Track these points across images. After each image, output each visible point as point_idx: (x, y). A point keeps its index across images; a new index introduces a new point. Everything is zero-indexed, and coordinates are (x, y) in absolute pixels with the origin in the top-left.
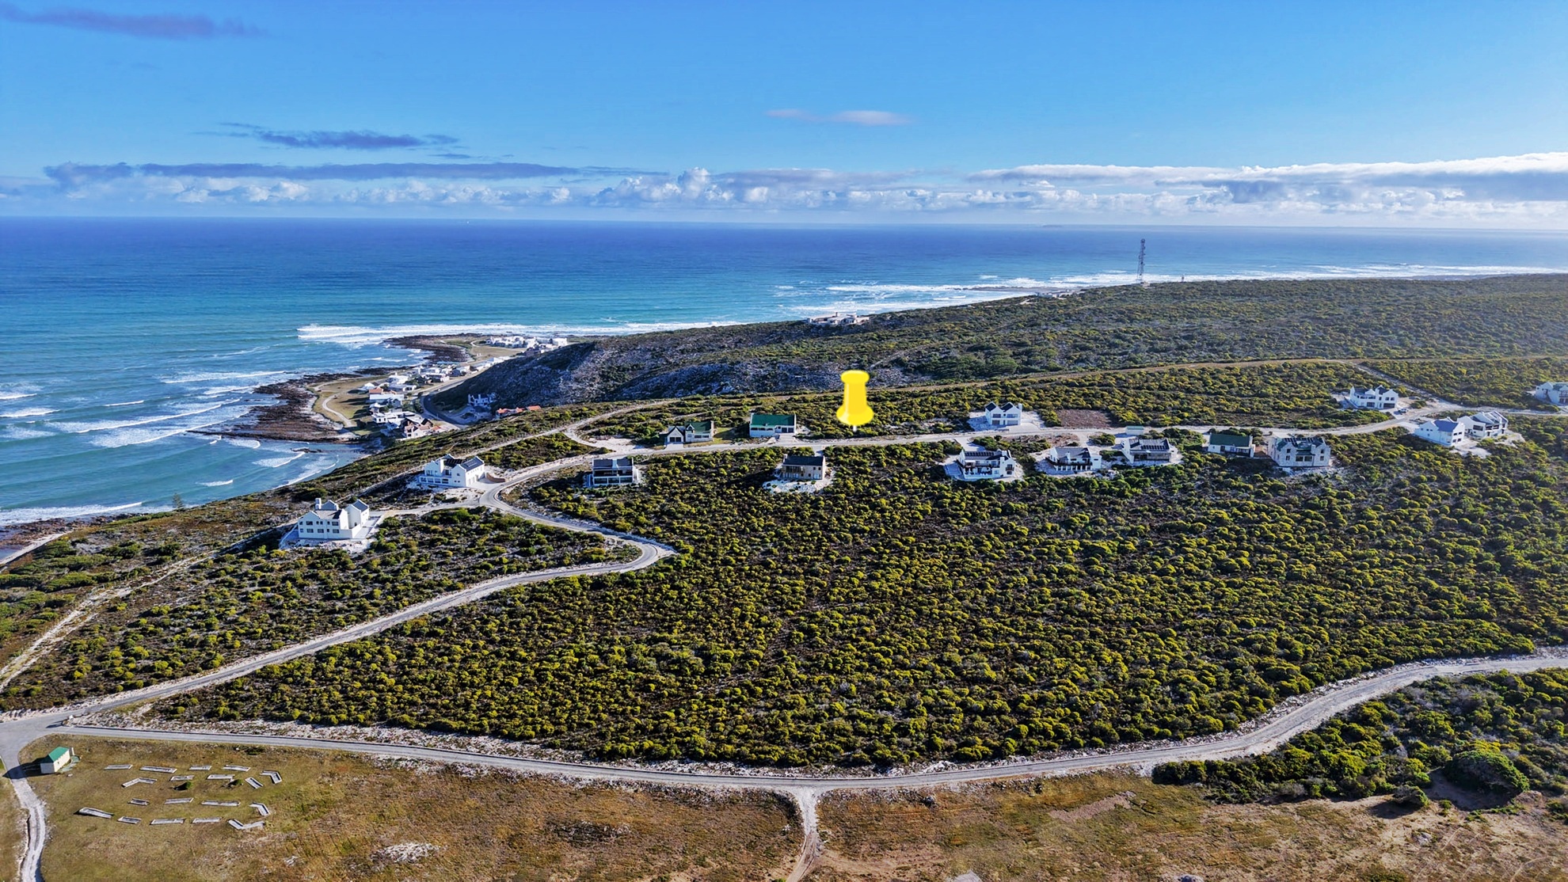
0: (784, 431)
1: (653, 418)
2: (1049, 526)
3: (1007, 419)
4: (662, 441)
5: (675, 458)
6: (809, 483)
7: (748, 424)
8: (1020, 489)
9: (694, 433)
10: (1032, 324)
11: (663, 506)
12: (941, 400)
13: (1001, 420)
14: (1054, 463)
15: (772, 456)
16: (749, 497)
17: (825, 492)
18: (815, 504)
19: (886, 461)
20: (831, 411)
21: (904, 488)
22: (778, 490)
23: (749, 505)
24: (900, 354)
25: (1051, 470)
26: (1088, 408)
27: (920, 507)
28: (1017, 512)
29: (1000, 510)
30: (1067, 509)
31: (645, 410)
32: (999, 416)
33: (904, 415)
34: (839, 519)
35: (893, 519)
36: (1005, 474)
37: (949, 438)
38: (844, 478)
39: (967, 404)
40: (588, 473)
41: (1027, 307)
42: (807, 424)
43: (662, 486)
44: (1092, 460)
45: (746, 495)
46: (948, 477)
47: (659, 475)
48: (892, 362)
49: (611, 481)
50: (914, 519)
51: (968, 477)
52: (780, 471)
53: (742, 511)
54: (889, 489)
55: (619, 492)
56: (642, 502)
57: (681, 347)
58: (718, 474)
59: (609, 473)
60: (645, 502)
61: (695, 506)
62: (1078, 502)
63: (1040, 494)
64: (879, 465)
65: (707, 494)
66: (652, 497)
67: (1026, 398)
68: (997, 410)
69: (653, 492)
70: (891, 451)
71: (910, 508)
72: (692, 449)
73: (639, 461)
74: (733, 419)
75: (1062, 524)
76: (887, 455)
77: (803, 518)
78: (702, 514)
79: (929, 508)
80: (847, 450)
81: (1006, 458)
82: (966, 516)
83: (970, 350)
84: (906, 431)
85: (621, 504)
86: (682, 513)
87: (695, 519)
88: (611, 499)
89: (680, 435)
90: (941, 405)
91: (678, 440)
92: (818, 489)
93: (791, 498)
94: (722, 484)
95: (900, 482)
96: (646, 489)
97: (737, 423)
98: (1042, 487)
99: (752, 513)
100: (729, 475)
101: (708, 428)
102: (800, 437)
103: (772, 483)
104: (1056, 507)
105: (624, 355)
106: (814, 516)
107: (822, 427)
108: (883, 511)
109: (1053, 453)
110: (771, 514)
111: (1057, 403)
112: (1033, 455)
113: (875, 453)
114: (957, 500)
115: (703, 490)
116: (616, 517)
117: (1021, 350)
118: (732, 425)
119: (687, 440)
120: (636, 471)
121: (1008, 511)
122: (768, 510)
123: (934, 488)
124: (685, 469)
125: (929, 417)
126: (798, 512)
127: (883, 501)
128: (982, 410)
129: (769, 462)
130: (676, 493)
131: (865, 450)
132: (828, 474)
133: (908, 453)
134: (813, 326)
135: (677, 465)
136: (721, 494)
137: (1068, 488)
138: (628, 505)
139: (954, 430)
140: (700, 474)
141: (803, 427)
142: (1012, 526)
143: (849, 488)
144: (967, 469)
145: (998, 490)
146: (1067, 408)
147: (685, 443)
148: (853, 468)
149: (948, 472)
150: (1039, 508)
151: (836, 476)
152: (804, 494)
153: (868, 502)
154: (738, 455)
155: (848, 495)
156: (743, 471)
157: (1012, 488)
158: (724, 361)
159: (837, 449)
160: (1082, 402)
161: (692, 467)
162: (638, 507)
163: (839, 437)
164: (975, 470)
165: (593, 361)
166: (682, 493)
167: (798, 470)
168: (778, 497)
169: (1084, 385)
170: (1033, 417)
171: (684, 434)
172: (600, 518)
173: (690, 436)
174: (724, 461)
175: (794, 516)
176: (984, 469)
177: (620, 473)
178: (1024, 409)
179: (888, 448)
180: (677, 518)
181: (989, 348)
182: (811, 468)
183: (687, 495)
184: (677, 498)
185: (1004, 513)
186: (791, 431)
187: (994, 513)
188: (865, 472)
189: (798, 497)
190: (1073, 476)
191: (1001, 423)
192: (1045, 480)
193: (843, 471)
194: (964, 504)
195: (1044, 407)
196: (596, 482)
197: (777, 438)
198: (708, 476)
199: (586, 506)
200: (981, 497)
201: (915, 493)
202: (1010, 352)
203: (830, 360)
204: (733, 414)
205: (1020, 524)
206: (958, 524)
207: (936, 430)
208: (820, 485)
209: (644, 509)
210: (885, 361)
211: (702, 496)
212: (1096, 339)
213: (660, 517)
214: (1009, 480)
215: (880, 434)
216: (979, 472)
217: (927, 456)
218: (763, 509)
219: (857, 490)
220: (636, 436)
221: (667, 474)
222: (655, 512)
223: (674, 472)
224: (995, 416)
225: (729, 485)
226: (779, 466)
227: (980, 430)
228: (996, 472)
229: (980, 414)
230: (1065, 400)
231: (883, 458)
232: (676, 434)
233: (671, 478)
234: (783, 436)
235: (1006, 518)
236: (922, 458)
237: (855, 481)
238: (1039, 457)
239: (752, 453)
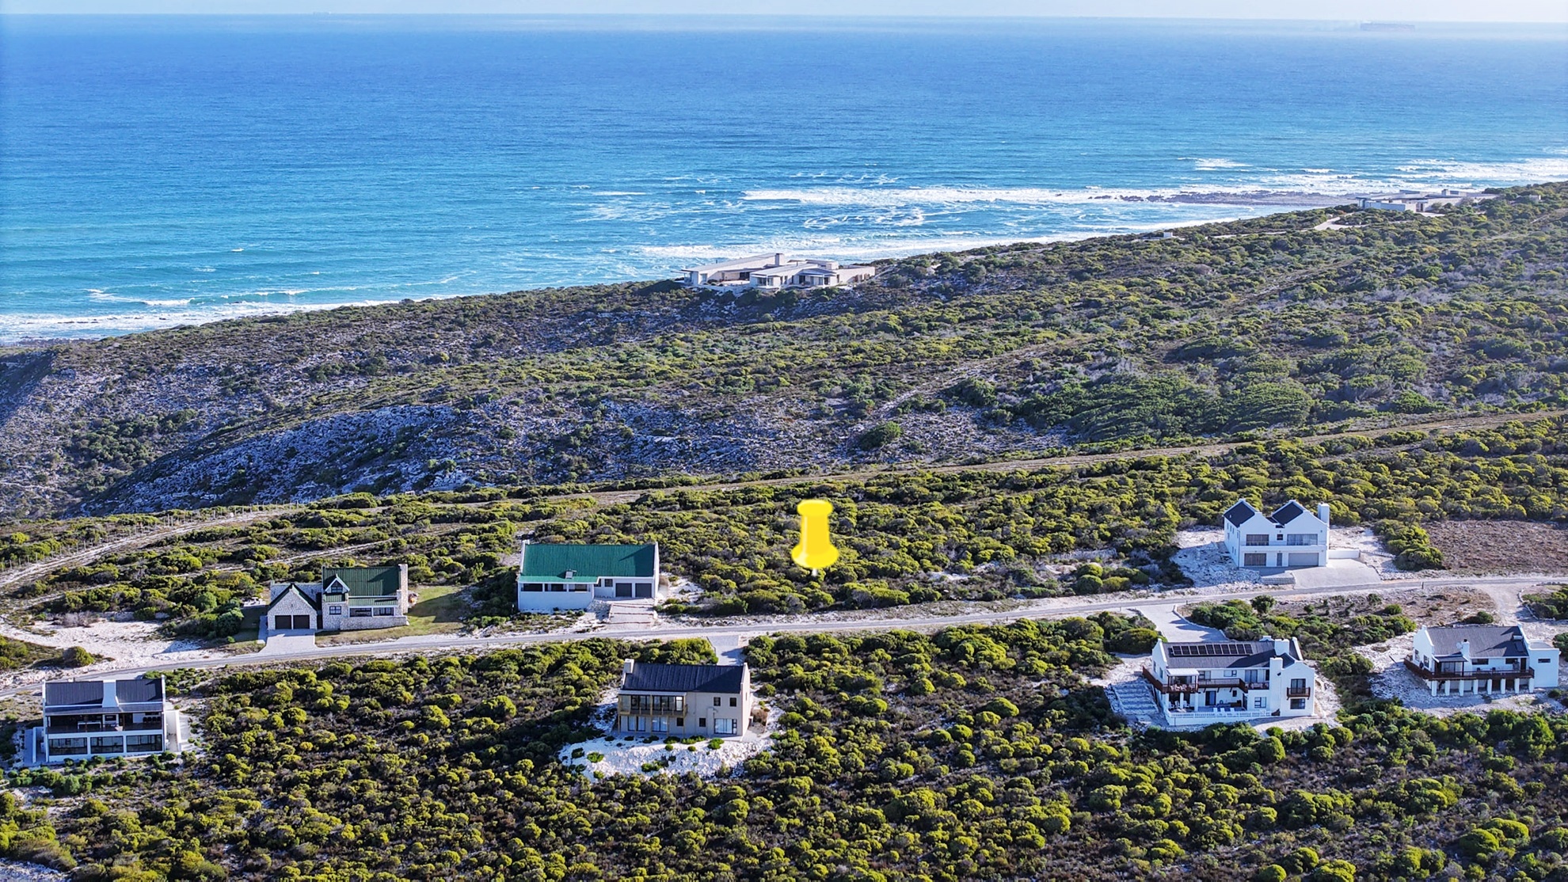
0: (623, 592)
1: (222, 559)
2: (1415, 855)
3: (1287, 550)
4: (251, 626)
5: (291, 676)
6: (700, 745)
7: (512, 574)
8: (1328, 752)
9: (350, 603)
10: (1350, 283)
11: (255, 821)
12: (1094, 498)
13: (1271, 552)
14: (1426, 674)
15: (585, 667)
16: (519, 792)
17: (751, 771)
18: (719, 808)
19: (934, 677)
20: (766, 532)
21: (988, 756)
22: (606, 768)
23: (520, 815)
24: (971, 371)
25: (1415, 694)
26: (1516, 516)
27: (1037, 810)
28: (1323, 818)
29: (1272, 814)
30: (1466, 804)
31: (201, 538)
32: (1264, 540)
33: (987, 543)
34: (792, 852)
35: (955, 849)
36: (1285, 707)
37: (1119, 606)
38: (807, 730)
39: (1169, 508)
40: (29, 724)
41: (1334, 240)
42: (694, 571)
43: (254, 759)
44: (1532, 662)
45: (508, 785)
46: (1116, 722)
47: (240, 728)
48: (947, 394)
49: (99, 747)
50: (1020, 845)
51: (1180, 720)
52: (611, 711)
53: (495, 830)
54: (942, 759)
55: (124, 780)
56: (194, 808)
57: (310, 363)
58: (423, 724)
59: (94, 722)
60: (201, 808)
61: (355, 819)
62: (1496, 785)
63: (1387, 764)
64: (912, 690)
65: (390, 783)
66: (223, 794)
67: (1340, 487)
68: (1259, 523)
69: (226, 777)
70: (948, 648)
71: (1007, 815)
72: (343, 649)
73: (183, 685)
74: (469, 562)
75: (1451, 848)
76: (938, 659)
77: (684, 851)
78: (377, 843)
79: (1065, 815)
80: (815, 647)
81: (1287, 661)
82: (1172, 833)
83: (1175, 356)
84: (992, 588)
85: (129, 816)
86: (315, 839)
87: (354, 856)
88: (98, 801)
89: (304, 608)
90: (1094, 512)
91: (300, 624)
92: (730, 763)
93: (648, 792)
94: (435, 754)
95: (976, 740)
96: (204, 772)
97: (479, 571)
98: (1393, 743)
99: (527, 837)
100: (457, 726)
101: (390, 587)
102: (672, 611)
103: (589, 747)
104: (1434, 800)
105: (138, 386)
106: (717, 843)
107: (739, 579)
108: (925, 825)
109: (1422, 644)
110: (587, 839)
111: (1430, 501)
112: (1365, 652)
113: (900, 652)
114: (1147, 787)
115: (376, 771)
116: (113, 853)
117: (1321, 356)
118: (464, 579)
119: (329, 622)
120: (175, 717)
121: (1294, 816)
122: (575, 827)
123: (1078, 754)
124: (322, 711)
125: (1059, 547)
126: (667, 832)
127: (928, 795)
128: (1214, 523)
129: (578, 685)
130: (296, 782)
131: (870, 645)
132: (758, 720)
133: (1000, 653)
134: (705, 295)
135: (299, 696)
136: (432, 783)
137: (1465, 745)
138: (150, 817)
139: (1134, 583)
140: (366, 722)
141: (682, 582)
142: (1307, 861)
143: (821, 759)
144: (1174, 698)
145: (1264, 754)
146: (1456, 515)
147: (321, 632)
148: (835, 699)
149: (1120, 706)
150: (1385, 806)
151: (784, 723)
152: (686, 779)
153: (880, 799)
154: (483, 666)
155: (819, 778)
156: (500, 714)
157: (1307, 748)
158: (438, 395)
159: (785, 646)
160: (1499, 497)
161: (345, 703)
162: (181, 823)
163: (791, 610)
164: (1198, 699)
165: (46, 408)
166: (314, 782)
167: (666, 707)
168: (605, 789)
169: (1504, 451)
170: (1363, 541)
171: (317, 605)
172: (67, 858)
173: (335, 611)
174: (439, 683)
175: (656, 846)
176: (1224, 696)
177: (127, 720)
178: (1337, 522)
179: (939, 638)
180: (300, 857)
181: (1228, 352)
182: (705, 699)
183: (329, 787)
184: (299, 794)
185: (1284, 823)
186: (645, 591)
187: (1255, 824)
188: (871, 711)
189: (669, 790)
190: (1479, 710)
191: (1271, 561)
192: (1402, 723)
193: (803, 708)
194: (1166, 799)
195: (1393, 514)
196: (53, 751)
197: (603, 614)
198: (393, 728)
199: (23, 820)
200: (1215, 777)
201: (1023, 769)
202: (1292, 364)
203: (759, 389)
204: (468, 545)
205: (1330, 852)
206: (1150, 856)
207: (1082, 585)
208: (733, 752)
209: (200, 830)
210: (924, 391)
211: (374, 790)
212: (1531, 327)
213: (248, 852)
214: (1297, 725)
215: (915, 598)
216: (1210, 703)
217: (1055, 661)
218: (559, 828)
219: (846, 766)
220: (172, 614)
221: (268, 725)
222: (233, 840)
223: (289, 720)
224: (1252, 540)
225: (455, 755)
226: (610, 697)
227: (1209, 582)
228: (1259, 703)
229: (1208, 538)
230: (1450, 493)
231: (925, 667)
232: (294, 604)
233: (281, 737)
234: (618, 607)
235: (1288, 837)
236: (1041, 666)
237: (841, 738)
238: (1384, 658)
239: (525, 662)
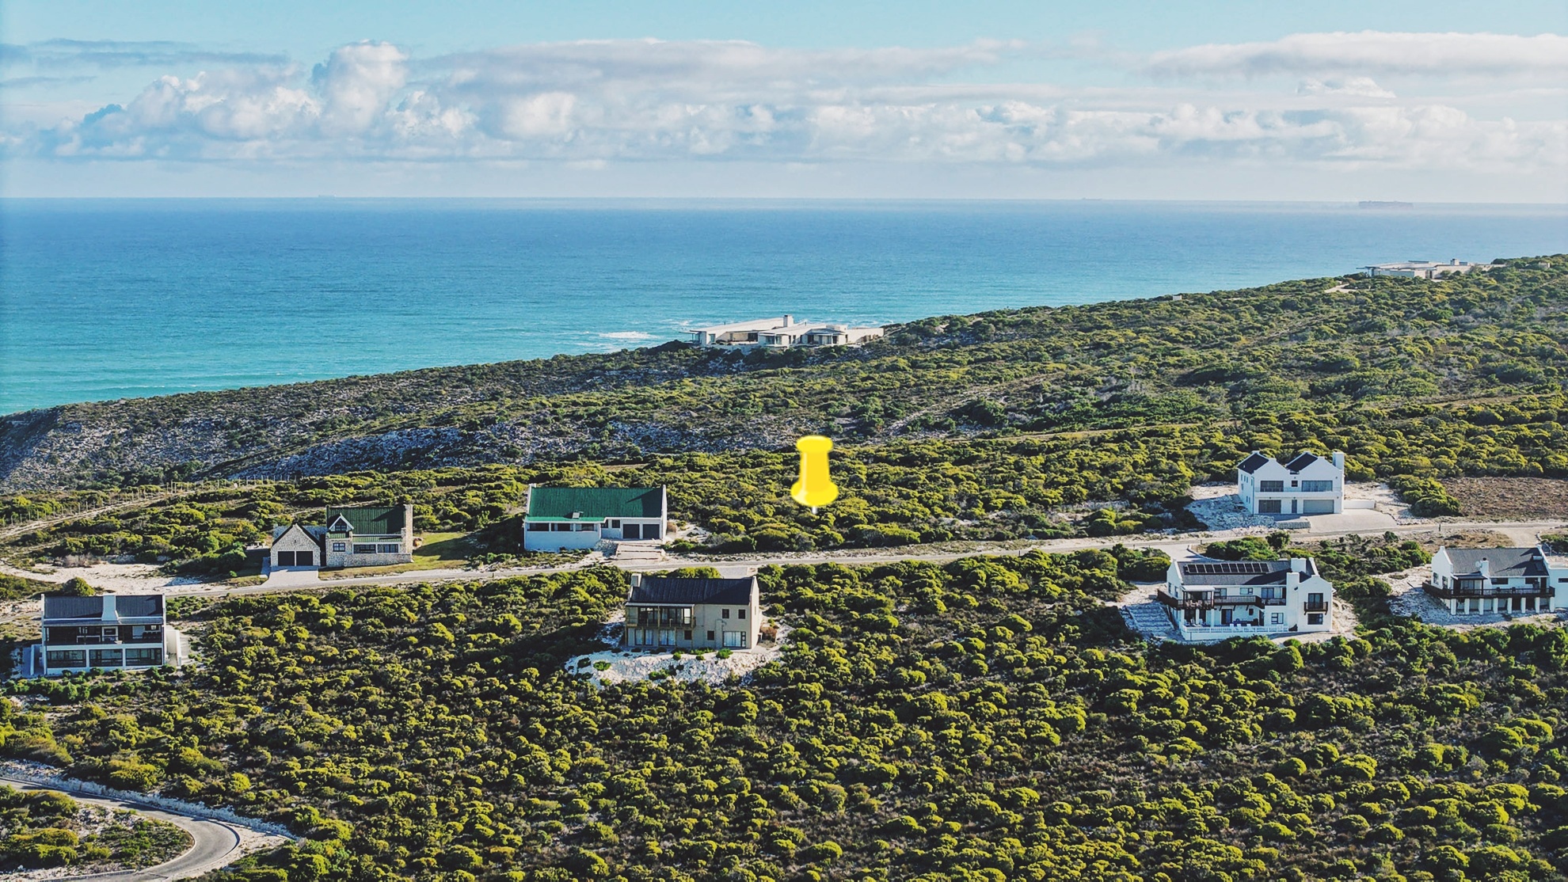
0: (631, 533)
1: (225, 514)
2: (1438, 750)
3: (1302, 496)
4: (256, 564)
5: (293, 600)
6: (709, 656)
7: (518, 519)
8: (1347, 661)
9: (354, 540)
11: (255, 723)
12: (1106, 458)
13: (1285, 498)
14: (1445, 593)
15: (592, 591)
16: (524, 696)
17: (760, 679)
18: (729, 710)
19: (946, 599)
20: (774, 486)
21: (1002, 666)
22: (613, 676)
23: (525, 717)
24: (981, 393)
25: (1433, 613)
26: (1533, 473)
27: (1052, 711)
28: (1343, 718)
29: (1292, 715)
30: (1489, 708)
31: (204, 499)
32: (1278, 486)
33: (998, 495)
34: (804, 748)
35: (969, 745)
36: (1302, 622)
37: (1134, 544)
38: (817, 644)
39: (1182, 466)
40: (27, 644)
42: (702, 517)
43: (254, 671)
44: (1553, 582)
45: (513, 691)
46: (1132, 636)
47: (240, 644)
48: (956, 414)
49: (97, 659)
50: (1034, 742)
51: (1193, 634)
52: (618, 629)
53: (501, 732)
54: (954, 668)
55: (124, 690)
56: (193, 713)
58: (427, 639)
59: (94, 634)
60: (203, 712)
61: (356, 721)
62: (1519, 690)
63: (1408, 673)
64: (924, 608)
65: (393, 689)
66: (222, 700)
67: (1352, 450)
68: (1273, 470)
69: (227, 686)
70: (960, 576)
71: (1022, 717)
72: (345, 581)
73: (184, 612)
74: (473, 511)
75: (1474, 746)
76: (949, 585)
77: (692, 747)
78: (379, 741)
79: (1081, 716)
80: (825, 574)
81: (1303, 577)
82: (1190, 732)
84: (1006, 531)
85: (129, 719)
86: (317, 738)
87: (357, 754)
88: (97, 708)
89: (307, 545)
90: (1106, 470)
91: (304, 560)
92: (740, 672)
93: (655, 697)
94: (438, 665)
95: (988, 652)
96: (204, 683)
97: (484, 520)
98: (1413, 654)
99: (533, 736)
100: (462, 641)
101: (395, 524)
102: (680, 549)
103: (595, 658)
104: (1456, 702)
106: (726, 742)
107: (748, 522)
108: (938, 724)
109: (1442, 567)
110: (593, 738)
111: (1444, 459)
112: (1384, 578)
113: (912, 580)
114: (1164, 691)
115: (380, 679)
116: (111, 750)
118: (470, 525)
119: (332, 558)
120: (177, 641)
121: (1314, 716)
122: (582, 728)
123: (1092, 663)
124: (325, 630)
125: (1071, 499)
126: (675, 732)
127: (940, 698)
128: (1230, 478)
129: (585, 606)
130: (299, 689)
131: (881, 572)
132: (767, 637)
133: (1013, 579)
134: (713, 354)
135: (300, 618)
136: (437, 690)
137: (1486, 656)
138: (145, 720)
139: (1145, 528)
140: (376, 639)
141: (690, 527)
142: (1327, 755)
143: (832, 667)
144: (1189, 616)
145: (1282, 661)
146: (1472, 472)
147: (324, 567)
148: (844, 617)
149: (1135, 623)
150: (1405, 708)
151: (793, 638)
152: (694, 686)
153: (890, 703)
154: (489, 592)
155: (829, 685)
156: (506, 629)
157: (1326, 659)
158: (447, 419)
159: (794, 574)
160: (1515, 455)
161: (348, 623)
162: (179, 726)
163: (803, 547)
164: (1214, 616)
166: (316, 689)
167: (675, 622)
168: (612, 695)
169: (1522, 420)
170: (1380, 494)
171: (321, 542)
172: (63, 754)
173: (339, 548)
174: (444, 605)
175: (664, 743)
176: (1240, 613)
177: (126, 633)
178: (1352, 477)
179: (949, 568)
180: (300, 754)
182: (715, 610)
183: (330, 694)
184: (302, 700)
185: (1303, 723)
186: (652, 532)
187: (1274, 724)
188: (884, 627)
189: (677, 696)
190: (1500, 626)
191: (1286, 508)
192: (1421, 635)
193: (813, 624)
194: (1183, 702)
195: (1410, 470)
196: (51, 663)
197: (610, 552)
198: (397, 644)
199: (20, 723)
200: (1232, 683)
201: (1039, 676)
203: (767, 410)
204: (473, 498)
205: (1351, 748)
206: (1167, 752)
207: (1097, 528)
208: (742, 663)
209: (198, 730)
210: (934, 411)
211: (376, 695)
213: (248, 750)
214: (1318, 637)
215: (926, 538)
216: (1226, 621)
217: (1069, 585)
218: (565, 726)
219: (857, 673)
220: (172, 555)
221: (270, 641)
222: (233, 740)
223: (291, 637)
224: (1266, 486)
225: (459, 666)
226: (617, 617)
227: (1224, 526)
228: (1276, 620)
229: (1222, 491)
230: (1465, 453)
231: (937, 591)
232: (296, 540)
233: (282, 652)
234: (624, 547)
235: (1308, 736)
236: (1054, 589)
237: (851, 650)
238: (1403, 584)
239: (531, 589)
